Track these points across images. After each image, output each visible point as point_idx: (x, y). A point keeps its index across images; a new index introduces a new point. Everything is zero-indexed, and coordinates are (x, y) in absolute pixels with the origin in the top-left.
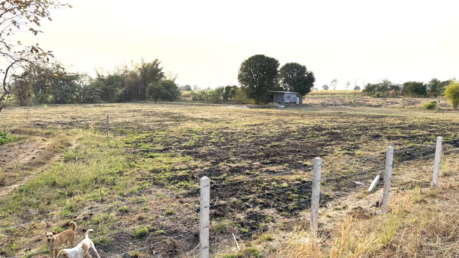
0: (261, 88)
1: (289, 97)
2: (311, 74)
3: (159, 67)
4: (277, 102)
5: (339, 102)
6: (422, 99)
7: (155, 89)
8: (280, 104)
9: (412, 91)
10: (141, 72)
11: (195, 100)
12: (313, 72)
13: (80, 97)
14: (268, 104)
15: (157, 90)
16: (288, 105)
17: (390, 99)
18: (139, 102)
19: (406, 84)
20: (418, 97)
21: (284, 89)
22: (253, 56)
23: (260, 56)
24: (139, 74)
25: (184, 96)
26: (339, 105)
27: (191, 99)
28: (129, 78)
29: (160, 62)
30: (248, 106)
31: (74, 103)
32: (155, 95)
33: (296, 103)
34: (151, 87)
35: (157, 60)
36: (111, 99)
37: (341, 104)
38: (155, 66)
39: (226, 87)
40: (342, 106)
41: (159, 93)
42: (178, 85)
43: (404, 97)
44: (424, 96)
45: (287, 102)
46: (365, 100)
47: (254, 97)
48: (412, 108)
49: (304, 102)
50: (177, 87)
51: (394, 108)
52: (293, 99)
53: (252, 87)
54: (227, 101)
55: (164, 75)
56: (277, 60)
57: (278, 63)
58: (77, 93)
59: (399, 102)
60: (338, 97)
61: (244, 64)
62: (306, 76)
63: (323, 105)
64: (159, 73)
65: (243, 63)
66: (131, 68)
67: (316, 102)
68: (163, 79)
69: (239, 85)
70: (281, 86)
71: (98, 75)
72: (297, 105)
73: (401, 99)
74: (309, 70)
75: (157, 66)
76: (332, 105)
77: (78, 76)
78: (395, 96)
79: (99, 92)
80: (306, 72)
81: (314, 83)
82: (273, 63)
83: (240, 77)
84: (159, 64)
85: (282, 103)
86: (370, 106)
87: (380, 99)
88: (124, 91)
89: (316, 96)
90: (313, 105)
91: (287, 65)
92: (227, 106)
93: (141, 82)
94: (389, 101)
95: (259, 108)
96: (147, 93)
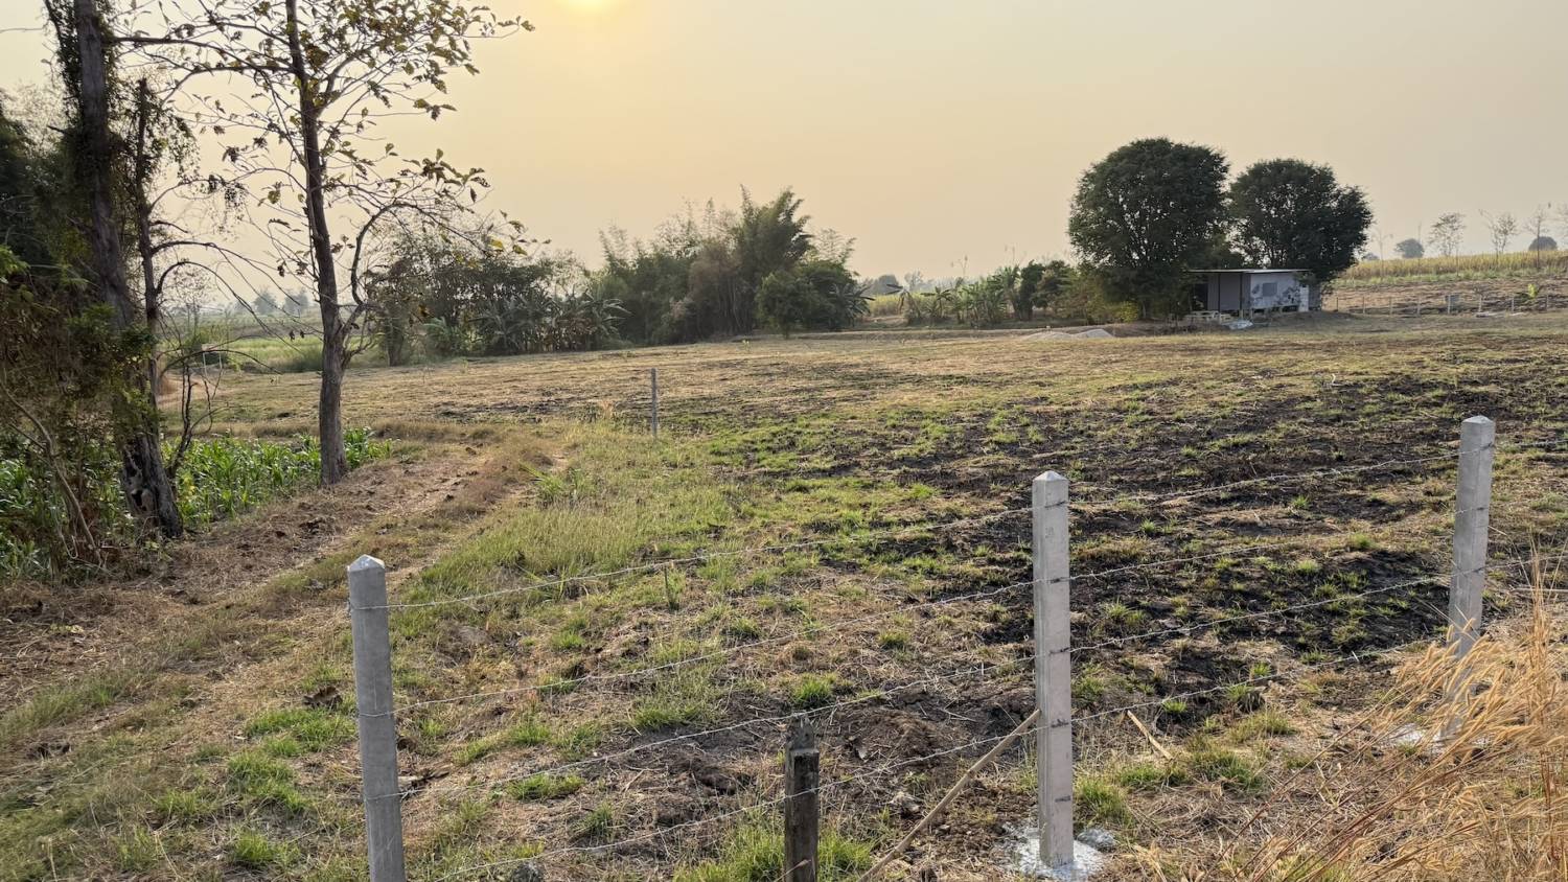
0: (1159, 260)
2: (1354, 196)
4: (1224, 307)
5: (1469, 298)
7: (783, 291)
8: (1235, 314)
10: (741, 241)
11: (914, 321)
12: (1361, 189)
13: (560, 334)
14: (1188, 318)
15: (790, 295)
16: (1264, 319)
18: (736, 339)
21: (1248, 259)
22: (1123, 148)
23: (1150, 144)
24: (732, 245)
25: (876, 310)
26: (1474, 309)
27: (901, 318)
28: (704, 264)
29: (799, 201)
30: (1109, 331)
31: (542, 352)
32: (785, 313)
33: (1296, 308)
34: (771, 285)
35: (788, 195)
36: (650, 334)
37: (1480, 303)
38: (782, 217)
39: (1024, 270)
40: (1487, 313)
41: (799, 304)
42: (856, 274)
45: (1259, 307)
47: (1132, 295)
49: (1329, 304)
50: (853, 283)
52: (1286, 293)
53: (1122, 258)
54: (1030, 319)
55: (811, 242)
56: (1217, 155)
57: (1224, 164)
58: (548, 320)
60: (1467, 278)
61: (1090, 177)
62: (1335, 204)
63: (1406, 312)
64: (797, 236)
65: (1088, 175)
66: (707, 230)
67: (1376, 301)
68: (808, 258)
69: (1071, 256)
70: (1237, 250)
71: (611, 258)
72: (1300, 317)
74: (1343, 181)
75: (789, 215)
76: (1442, 310)
77: (547, 263)
79: (613, 311)
80: (1334, 191)
81: (1365, 232)
82: (1201, 165)
83: (1078, 227)
84: (794, 208)
85: (1241, 313)
88: (690, 307)
89: (1373, 280)
90: (1364, 314)
91: (1258, 172)
92: (1030, 333)
93: (740, 274)
95: (1150, 332)
96: (760, 306)
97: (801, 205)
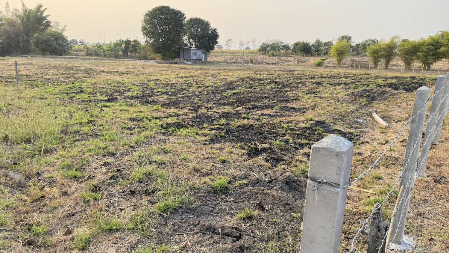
1: (195, 54)
2: (215, 30)
3: (44, 15)
4: (185, 58)
6: (309, 57)
7: (42, 40)
8: (187, 60)
9: (302, 50)
10: (22, 21)
12: (217, 29)
15: (45, 42)
16: (195, 62)
17: (283, 58)
18: (22, 56)
19: (296, 44)
20: (306, 56)
21: (189, 45)
22: (157, 7)
24: (19, 22)
25: (76, 50)
28: (7, 28)
29: (45, 9)
32: (43, 48)
33: (201, 60)
34: (37, 38)
35: (40, 6)
37: (242, 61)
38: (39, 14)
40: (244, 64)
41: (48, 45)
42: (67, 37)
43: (294, 56)
44: (310, 55)
45: (193, 59)
46: (262, 58)
47: (161, 52)
48: (304, 65)
50: (67, 40)
51: (288, 65)
52: (199, 55)
55: (51, 24)
56: (182, 14)
57: (185, 16)
59: (292, 60)
62: (210, 32)
63: (226, 62)
64: (45, 21)
65: (147, 14)
66: (7, 15)
68: (49, 30)
72: (203, 62)
73: (292, 58)
74: (213, 26)
75: (42, 13)
76: (234, 63)
78: (287, 55)
80: (210, 28)
81: (217, 40)
83: (144, 29)
84: (43, 11)
85: (189, 60)
86: (268, 64)
87: (274, 58)
90: (217, 63)
91: (191, 20)
93: (23, 33)
94: (283, 59)
96: (32, 45)
97: (46, 10)
